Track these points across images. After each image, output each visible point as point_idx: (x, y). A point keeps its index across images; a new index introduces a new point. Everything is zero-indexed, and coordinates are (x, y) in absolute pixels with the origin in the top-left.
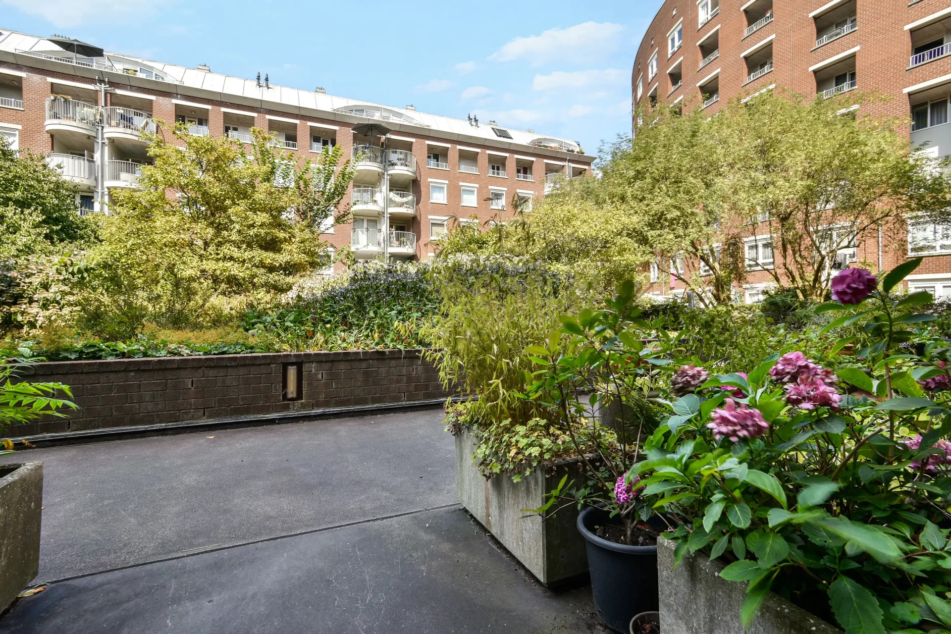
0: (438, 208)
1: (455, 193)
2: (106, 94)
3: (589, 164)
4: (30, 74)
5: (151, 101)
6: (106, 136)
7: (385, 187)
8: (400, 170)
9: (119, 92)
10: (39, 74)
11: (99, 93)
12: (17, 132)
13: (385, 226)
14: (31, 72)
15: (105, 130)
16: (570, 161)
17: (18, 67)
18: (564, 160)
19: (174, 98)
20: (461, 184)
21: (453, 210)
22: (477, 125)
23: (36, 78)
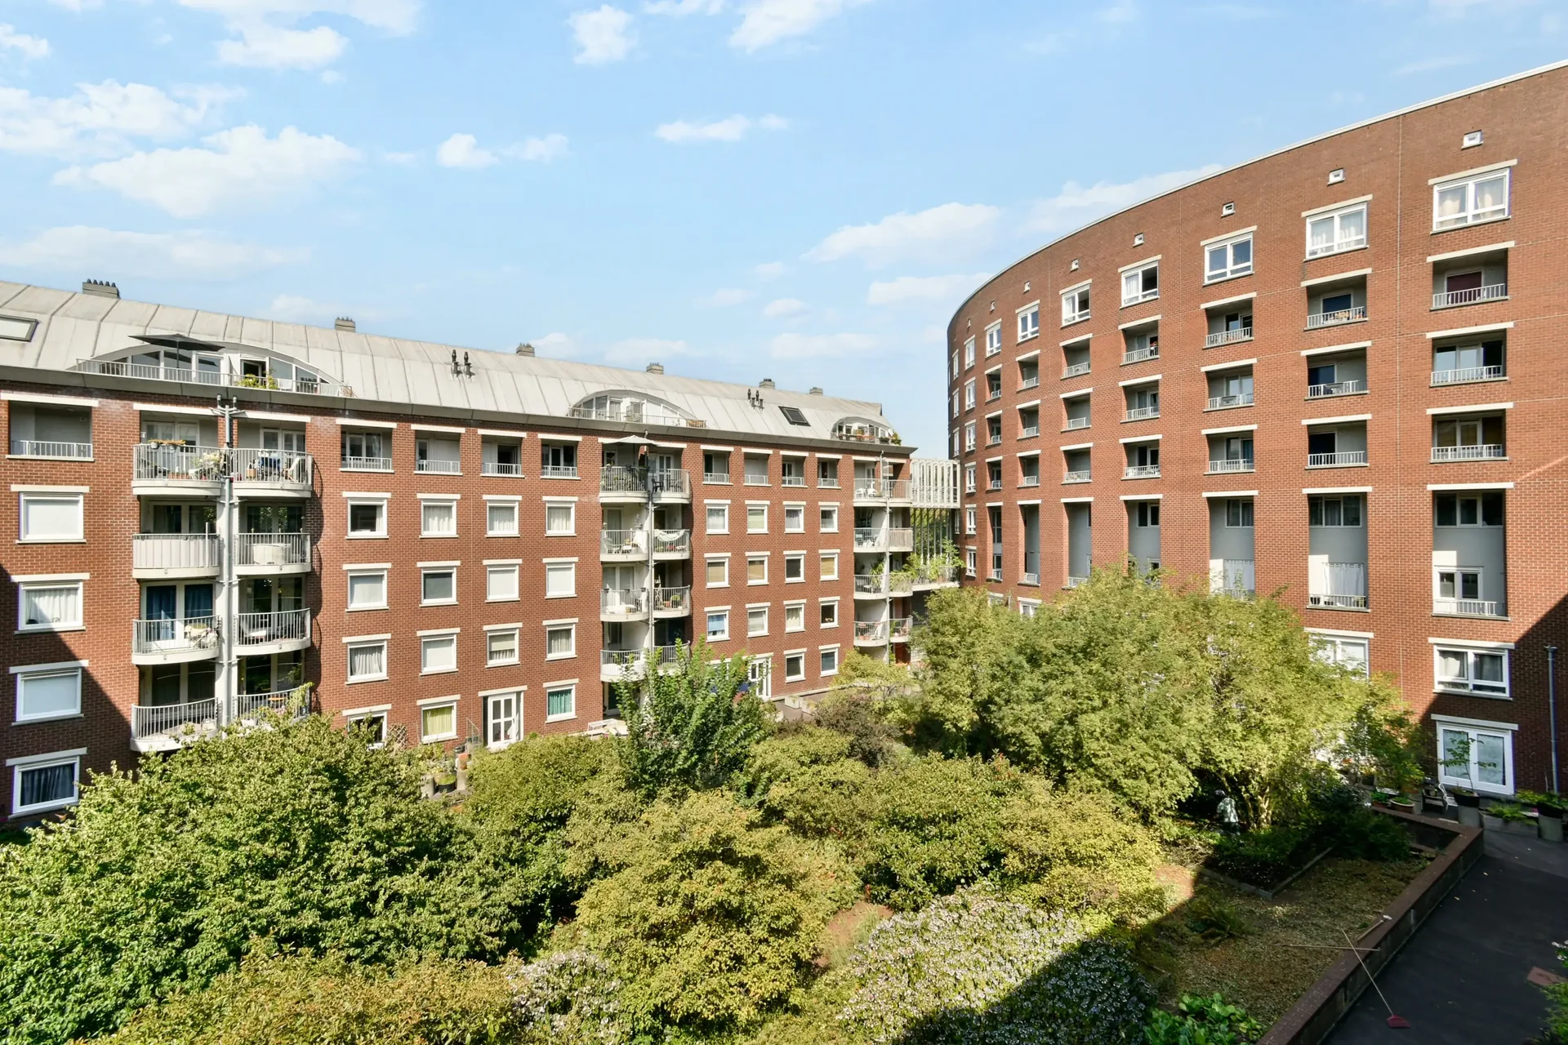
0: (718, 542)
1: (739, 517)
2: (231, 421)
3: (906, 456)
4: (105, 401)
5: (303, 424)
6: (236, 493)
7: (649, 521)
8: (668, 497)
9: (252, 415)
10: (121, 399)
11: (220, 420)
12: (81, 498)
13: (649, 580)
14: (107, 398)
15: (235, 485)
16: (885, 455)
17: (86, 392)
18: (877, 454)
19: (339, 415)
20: (747, 502)
21: (738, 540)
22: (761, 407)
23: (115, 406)
